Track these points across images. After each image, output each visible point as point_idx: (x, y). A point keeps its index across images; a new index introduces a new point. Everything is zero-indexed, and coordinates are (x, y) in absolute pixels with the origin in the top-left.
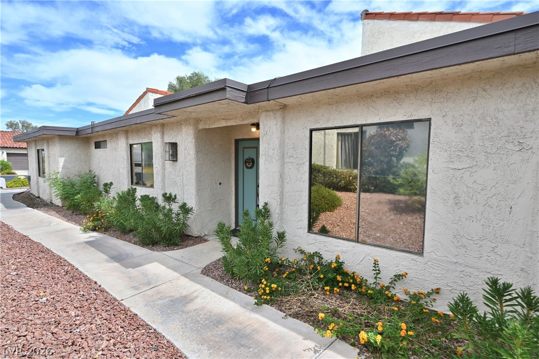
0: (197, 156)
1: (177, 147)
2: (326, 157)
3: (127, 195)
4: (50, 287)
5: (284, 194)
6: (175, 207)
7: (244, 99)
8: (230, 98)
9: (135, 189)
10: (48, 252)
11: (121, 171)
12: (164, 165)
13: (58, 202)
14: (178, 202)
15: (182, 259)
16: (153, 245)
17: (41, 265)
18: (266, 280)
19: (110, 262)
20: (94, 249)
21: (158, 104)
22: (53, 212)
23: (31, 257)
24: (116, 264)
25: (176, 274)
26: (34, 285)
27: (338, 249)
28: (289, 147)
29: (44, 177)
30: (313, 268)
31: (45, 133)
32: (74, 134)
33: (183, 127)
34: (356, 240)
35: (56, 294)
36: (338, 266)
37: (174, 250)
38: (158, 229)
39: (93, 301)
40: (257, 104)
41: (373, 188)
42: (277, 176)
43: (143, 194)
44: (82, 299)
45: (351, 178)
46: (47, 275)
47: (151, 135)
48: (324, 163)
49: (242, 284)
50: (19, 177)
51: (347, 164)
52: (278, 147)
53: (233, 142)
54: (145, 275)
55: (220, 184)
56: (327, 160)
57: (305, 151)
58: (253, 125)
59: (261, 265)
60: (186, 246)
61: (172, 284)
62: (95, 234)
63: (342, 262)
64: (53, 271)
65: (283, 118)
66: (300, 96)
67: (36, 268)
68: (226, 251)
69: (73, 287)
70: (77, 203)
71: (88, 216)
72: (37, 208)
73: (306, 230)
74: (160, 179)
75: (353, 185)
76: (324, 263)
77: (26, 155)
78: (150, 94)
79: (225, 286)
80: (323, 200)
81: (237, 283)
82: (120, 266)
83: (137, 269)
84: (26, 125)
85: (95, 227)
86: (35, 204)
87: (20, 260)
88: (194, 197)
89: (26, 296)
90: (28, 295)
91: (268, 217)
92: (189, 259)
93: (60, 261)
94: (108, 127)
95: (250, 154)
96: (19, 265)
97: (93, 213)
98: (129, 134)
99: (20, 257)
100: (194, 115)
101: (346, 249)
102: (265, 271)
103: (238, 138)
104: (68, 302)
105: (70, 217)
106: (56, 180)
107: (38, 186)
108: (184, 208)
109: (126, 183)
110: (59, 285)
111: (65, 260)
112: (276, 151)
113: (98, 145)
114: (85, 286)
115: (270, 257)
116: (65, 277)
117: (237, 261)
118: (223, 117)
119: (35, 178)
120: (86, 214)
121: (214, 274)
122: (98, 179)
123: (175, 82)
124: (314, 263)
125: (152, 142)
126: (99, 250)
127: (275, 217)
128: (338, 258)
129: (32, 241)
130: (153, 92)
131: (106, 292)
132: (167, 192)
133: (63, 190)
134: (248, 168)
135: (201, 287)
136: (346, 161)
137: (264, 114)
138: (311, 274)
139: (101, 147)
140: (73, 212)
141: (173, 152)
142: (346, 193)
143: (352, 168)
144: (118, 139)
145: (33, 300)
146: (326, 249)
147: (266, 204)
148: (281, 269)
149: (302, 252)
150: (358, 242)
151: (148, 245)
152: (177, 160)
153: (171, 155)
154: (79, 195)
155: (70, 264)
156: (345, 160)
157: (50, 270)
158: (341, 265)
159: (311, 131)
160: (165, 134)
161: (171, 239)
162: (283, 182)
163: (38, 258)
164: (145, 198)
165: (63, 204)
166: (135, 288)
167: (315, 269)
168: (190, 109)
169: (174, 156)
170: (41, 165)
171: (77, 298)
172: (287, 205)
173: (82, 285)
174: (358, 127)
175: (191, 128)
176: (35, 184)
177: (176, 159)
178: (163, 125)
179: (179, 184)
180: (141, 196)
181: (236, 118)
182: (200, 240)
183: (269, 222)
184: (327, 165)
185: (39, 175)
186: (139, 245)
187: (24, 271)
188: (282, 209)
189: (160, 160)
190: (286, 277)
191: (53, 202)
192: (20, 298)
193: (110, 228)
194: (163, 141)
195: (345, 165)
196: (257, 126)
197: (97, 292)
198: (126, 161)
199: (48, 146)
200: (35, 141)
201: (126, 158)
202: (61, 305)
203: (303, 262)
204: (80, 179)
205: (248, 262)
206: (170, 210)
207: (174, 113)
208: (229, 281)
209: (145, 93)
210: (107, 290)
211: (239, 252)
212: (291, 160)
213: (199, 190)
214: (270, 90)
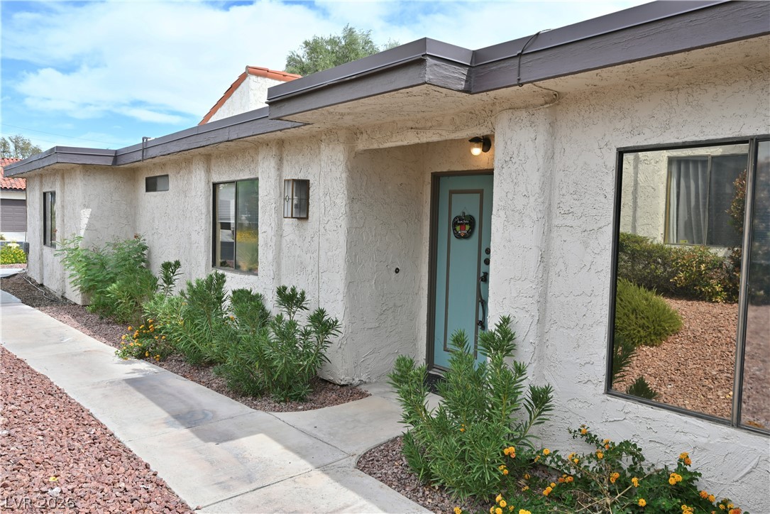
0: (351, 209)
1: (309, 189)
2: (639, 213)
3: (207, 288)
4: (66, 467)
5: (549, 299)
6: (302, 318)
7: (463, 83)
8: (434, 82)
9: (223, 276)
10: (60, 395)
11: (194, 237)
12: (280, 227)
13: (76, 296)
14: (307, 306)
15: (315, 432)
16: (255, 396)
17: (49, 420)
18: (505, 497)
19: (172, 425)
20: (141, 396)
21: (276, 100)
22: (67, 316)
23: (31, 403)
24: (184, 431)
25: (303, 464)
26: (38, 459)
27: (684, 438)
28: (564, 191)
29: (53, 246)
30: (618, 481)
31: (60, 160)
32: (109, 162)
33: (323, 146)
34: (735, 421)
35: (76, 482)
36: (684, 481)
37: (296, 410)
38: (267, 365)
39: (144, 505)
40: (492, 94)
41: (762, 292)
42: (533, 256)
43: (236, 288)
44: (123, 497)
45: (703, 267)
46: (59, 441)
47: (257, 163)
48: (634, 228)
49: (446, 501)
50: (9, 245)
51: (690, 231)
52: (538, 190)
53: (428, 178)
54: (240, 458)
55: (397, 271)
56: (640, 222)
57: (603, 200)
58: (475, 140)
59: (494, 462)
60: (323, 405)
61: (296, 485)
62: (143, 365)
63: (696, 473)
64: (71, 435)
65: (552, 125)
66: (599, 71)
67: (40, 425)
68: (411, 423)
69: (106, 471)
70: (110, 301)
71: (129, 328)
72: (38, 306)
73: (602, 387)
74: (271, 256)
75: (708, 284)
76: (645, 471)
77: (23, 202)
78: (253, 78)
79: (411, 501)
80: (632, 317)
81: (437, 497)
82: (191, 435)
83: (226, 444)
84: (22, 147)
85: (143, 350)
86: (35, 299)
87: (13, 407)
88: (340, 297)
89: (26, 480)
90: (29, 478)
91: (509, 351)
92: (330, 434)
93: (81, 416)
94: (173, 148)
95: (465, 205)
96: (12, 416)
97: (138, 323)
98: (213, 161)
99: (13, 401)
100: (348, 120)
101: (705, 440)
102: (502, 477)
103: (439, 170)
104: (99, 500)
105: (96, 328)
106: (75, 253)
107: (42, 264)
108: (320, 322)
109: (203, 263)
110: (82, 465)
111: (90, 415)
112: (532, 199)
113: (151, 185)
114: (128, 472)
115: (513, 444)
116: (91, 449)
117: (439, 446)
118: (410, 124)
119: (38, 248)
120: (125, 323)
121: (383, 471)
122: (150, 253)
123: (302, 53)
124: (621, 468)
125: (257, 179)
126: (153, 400)
127: (525, 352)
128: (683, 461)
129: (33, 372)
130: (257, 75)
131: (166, 488)
132: (286, 285)
133: (86, 273)
134: (458, 237)
135: (357, 497)
136: (688, 225)
137: (505, 116)
138: (613, 493)
139: (158, 188)
140: (102, 318)
141: (300, 200)
142: (690, 303)
143: (705, 241)
144: (190, 172)
145: (37, 489)
146: (652, 436)
147: (506, 321)
148: (537, 474)
149: (591, 439)
150: (738, 425)
151: (245, 395)
152: (307, 218)
153: (296, 205)
154: (114, 285)
155: (99, 424)
156: (686, 223)
157: (65, 433)
158: (692, 480)
159: (621, 153)
160: (285, 162)
161: (290, 387)
162: (546, 270)
163: (43, 406)
164: (242, 296)
165: (84, 301)
166: (222, 485)
167: (623, 483)
168: (342, 108)
169: (302, 209)
170: (49, 223)
171: (114, 495)
172: (555, 327)
173: (122, 469)
174: (747, 142)
175: (341, 147)
176: (37, 259)
177: (305, 216)
178: (281, 143)
179: (309, 269)
180: (234, 292)
181: (440, 125)
182: (351, 392)
183: (515, 362)
184: (641, 233)
185: (45, 243)
186: (228, 394)
187: (20, 429)
188: (541, 335)
189: (273, 216)
190: (550, 496)
191: (66, 296)
192: (15, 483)
193: (170, 354)
194: (280, 176)
195: (686, 235)
196: (486, 143)
197: (150, 486)
198: (204, 216)
199: (63, 184)
200: (41, 176)
201: (204, 211)
202: (86, 505)
203: (594, 463)
204: (116, 251)
205: (464, 452)
206: (292, 324)
207: (308, 116)
208: (418, 491)
209: (243, 78)
210: (169, 485)
211: (441, 427)
212: (569, 220)
213: (352, 283)
214: (524, 60)
